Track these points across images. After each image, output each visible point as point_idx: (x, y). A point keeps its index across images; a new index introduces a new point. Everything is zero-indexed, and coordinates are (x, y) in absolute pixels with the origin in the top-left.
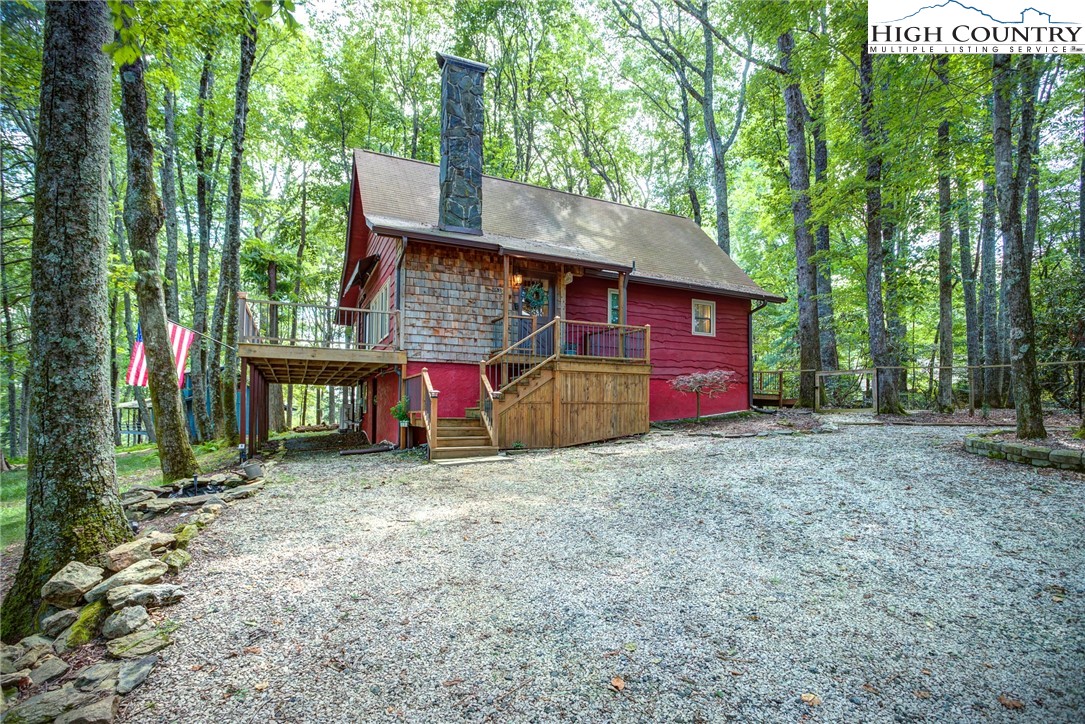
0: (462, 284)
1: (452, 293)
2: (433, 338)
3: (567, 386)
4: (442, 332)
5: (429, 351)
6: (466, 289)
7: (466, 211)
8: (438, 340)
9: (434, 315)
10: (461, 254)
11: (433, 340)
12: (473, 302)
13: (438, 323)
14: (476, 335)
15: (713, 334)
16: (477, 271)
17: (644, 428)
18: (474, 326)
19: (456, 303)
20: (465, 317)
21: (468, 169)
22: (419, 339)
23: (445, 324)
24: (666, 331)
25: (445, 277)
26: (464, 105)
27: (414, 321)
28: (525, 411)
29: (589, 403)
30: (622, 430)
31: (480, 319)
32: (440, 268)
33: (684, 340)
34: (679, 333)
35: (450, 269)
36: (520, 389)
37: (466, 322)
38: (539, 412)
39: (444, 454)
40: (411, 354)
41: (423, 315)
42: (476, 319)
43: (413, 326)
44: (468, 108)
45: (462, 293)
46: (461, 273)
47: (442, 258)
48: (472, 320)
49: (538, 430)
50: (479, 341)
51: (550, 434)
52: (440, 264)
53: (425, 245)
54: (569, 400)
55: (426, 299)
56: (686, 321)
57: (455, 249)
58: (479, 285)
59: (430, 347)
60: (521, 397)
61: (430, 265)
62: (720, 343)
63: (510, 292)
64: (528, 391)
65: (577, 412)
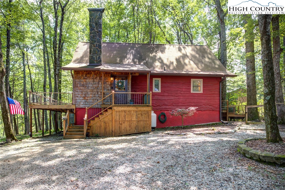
0: (93, 82)
1: (90, 85)
2: (84, 100)
3: (117, 115)
4: (86, 98)
5: (82, 104)
6: (94, 84)
7: (96, 58)
8: (85, 101)
9: (84, 93)
10: (93, 72)
11: (83, 101)
12: (97, 88)
13: (85, 95)
14: (98, 98)
15: (201, 92)
16: (98, 77)
17: (149, 130)
18: (97, 96)
19: (91, 88)
20: (94, 93)
21: (97, 44)
22: (79, 101)
23: (87, 95)
24: (179, 92)
25: (87, 80)
26: (95, 24)
27: (78, 95)
28: (103, 124)
29: (126, 121)
30: (140, 130)
31: (99, 93)
32: (86, 78)
33: (187, 95)
34: (185, 92)
35: (89, 77)
36: (100, 116)
37: (94, 94)
38: (107, 124)
39: (67, 138)
40: (77, 105)
41: (80, 93)
42: (98, 93)
43: (77, 97)
44: (96, 24)
45: (93, 85)
46: (93, 79)
47: (86, 75)
48: (97, 93)
49: (107, 130)
50: (99, 100)
51: (111, 131)
52: (86, 76)
53: (81, 71)
54: (118, 120)
55: (81, 88)
56: (188, 88)
57: (91, 71)
58: (99, 82)
59: (82, 103)
60: (100, 119)
61: (82, 77)
62: (205, 95)
63: (110, 83)
64: (103, 117)
65: (121, 124)
